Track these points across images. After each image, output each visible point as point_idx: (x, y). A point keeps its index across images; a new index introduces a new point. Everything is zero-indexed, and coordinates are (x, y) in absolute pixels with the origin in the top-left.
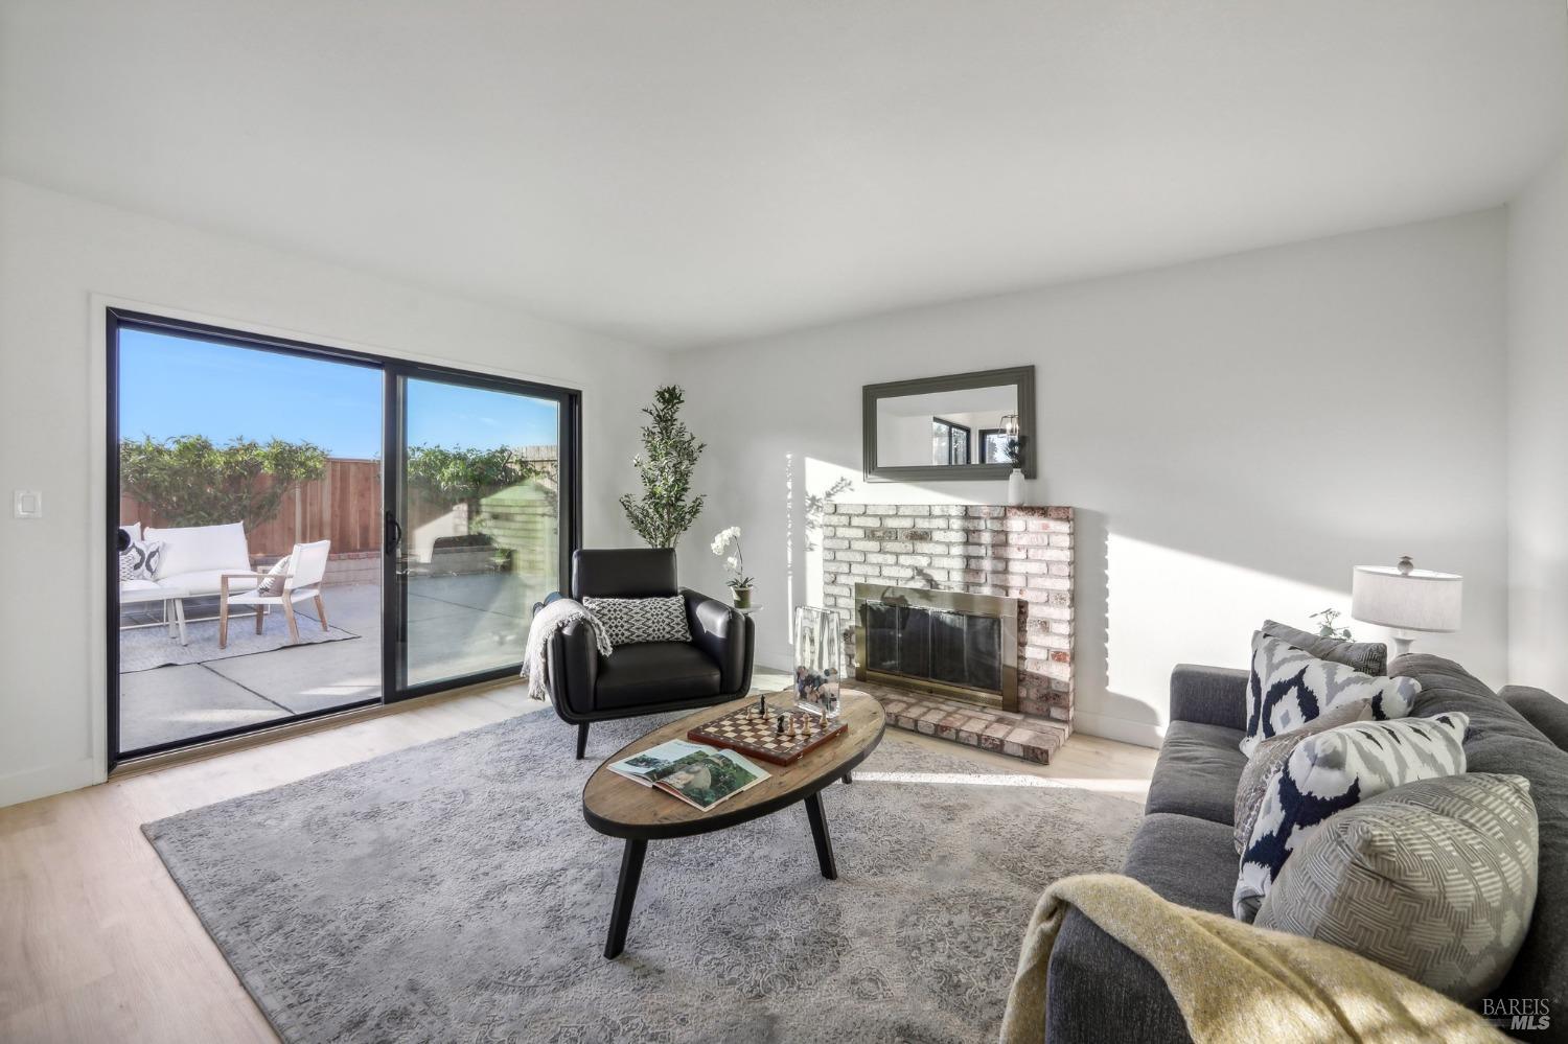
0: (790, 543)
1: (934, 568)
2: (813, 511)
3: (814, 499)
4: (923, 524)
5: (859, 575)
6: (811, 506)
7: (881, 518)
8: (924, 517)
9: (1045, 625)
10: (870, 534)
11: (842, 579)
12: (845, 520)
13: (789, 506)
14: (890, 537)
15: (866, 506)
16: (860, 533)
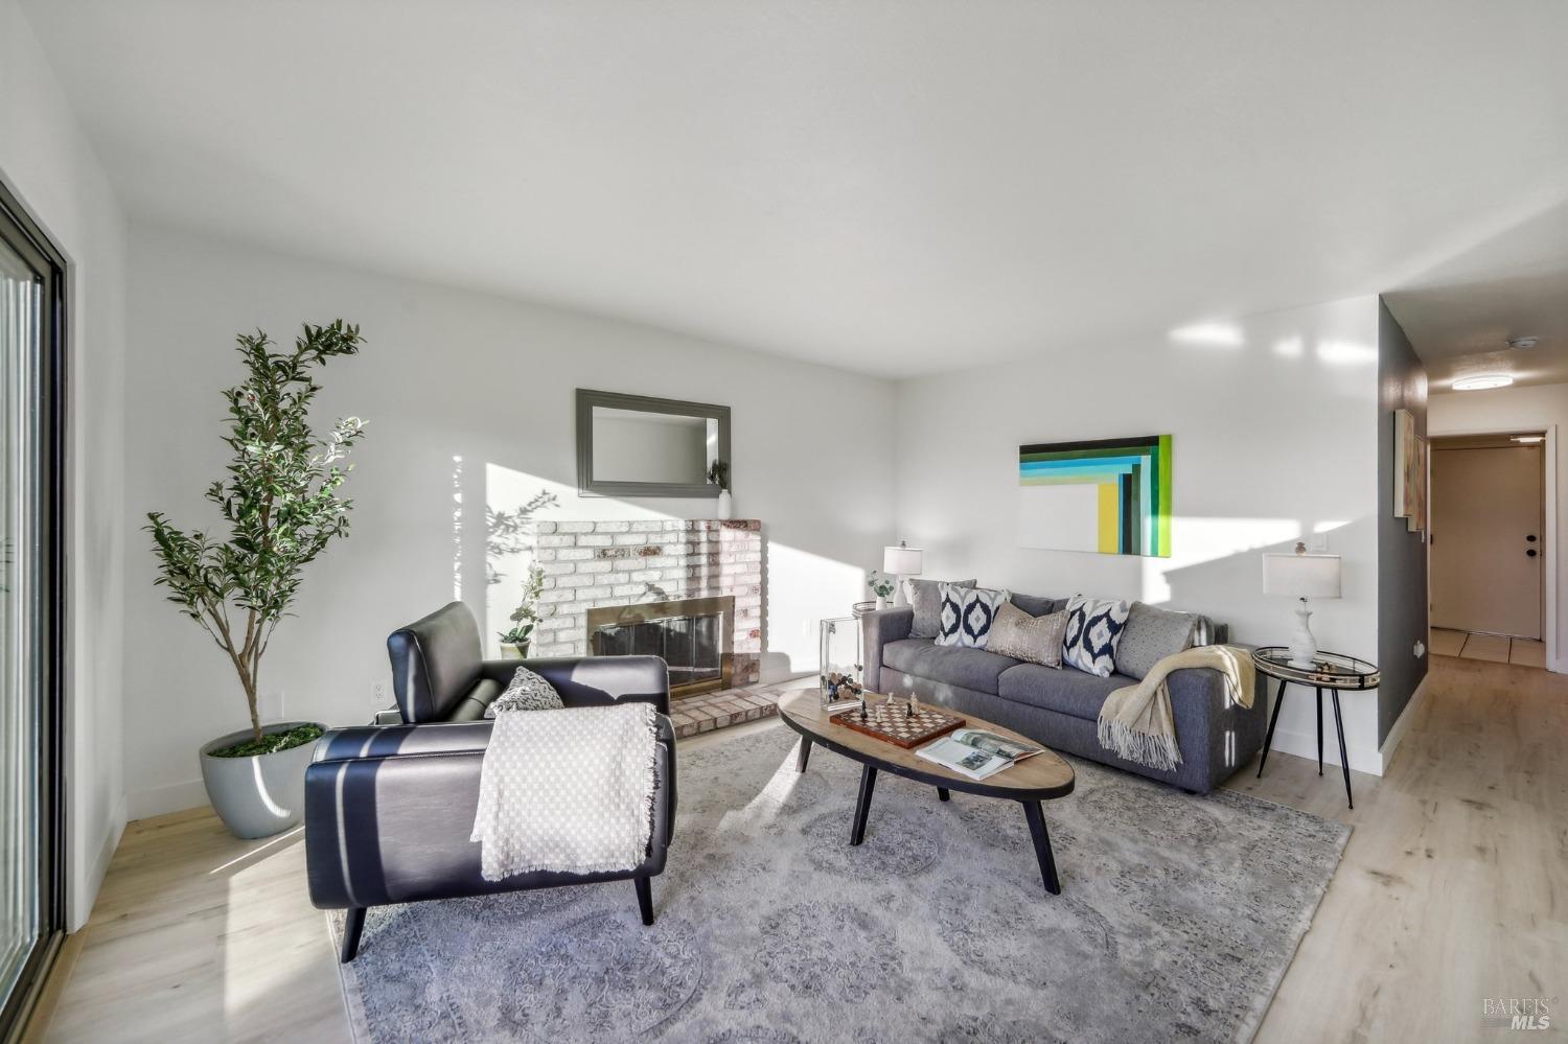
0: (458, 576)
1: (666, 580)
2: (499, 532)
3: (501, 518)
4: (654, 540)
5: (585, 601)
6: (497, 525)
7: (613, 535)
8: (657, 533)
9: (745, 612)
10: (603, 554)
11: (564, 609)
12: (569, 540)
13: (457, 526)
14: (623, 555)
15: (595, 523)
16: (589, 554)
